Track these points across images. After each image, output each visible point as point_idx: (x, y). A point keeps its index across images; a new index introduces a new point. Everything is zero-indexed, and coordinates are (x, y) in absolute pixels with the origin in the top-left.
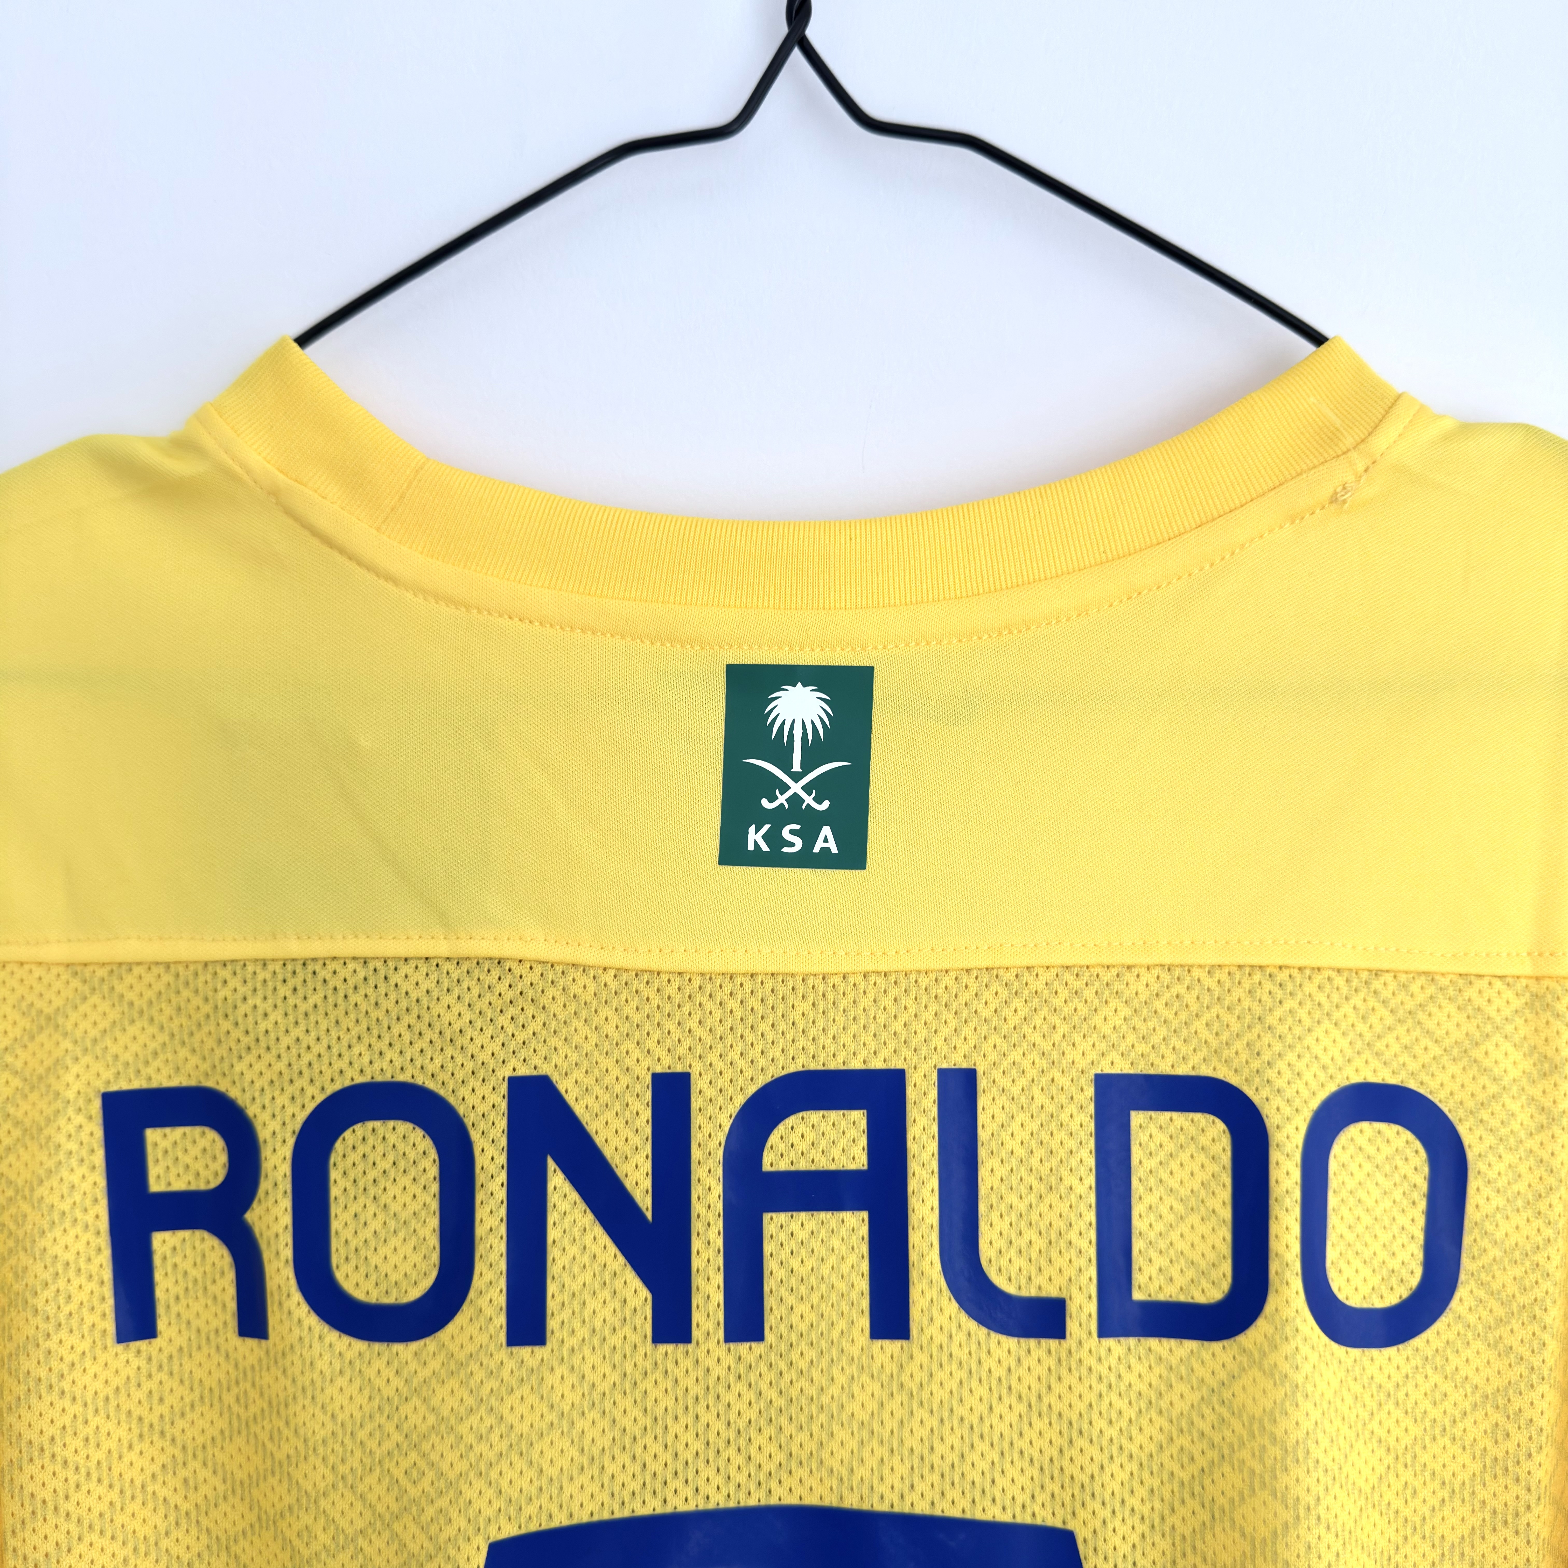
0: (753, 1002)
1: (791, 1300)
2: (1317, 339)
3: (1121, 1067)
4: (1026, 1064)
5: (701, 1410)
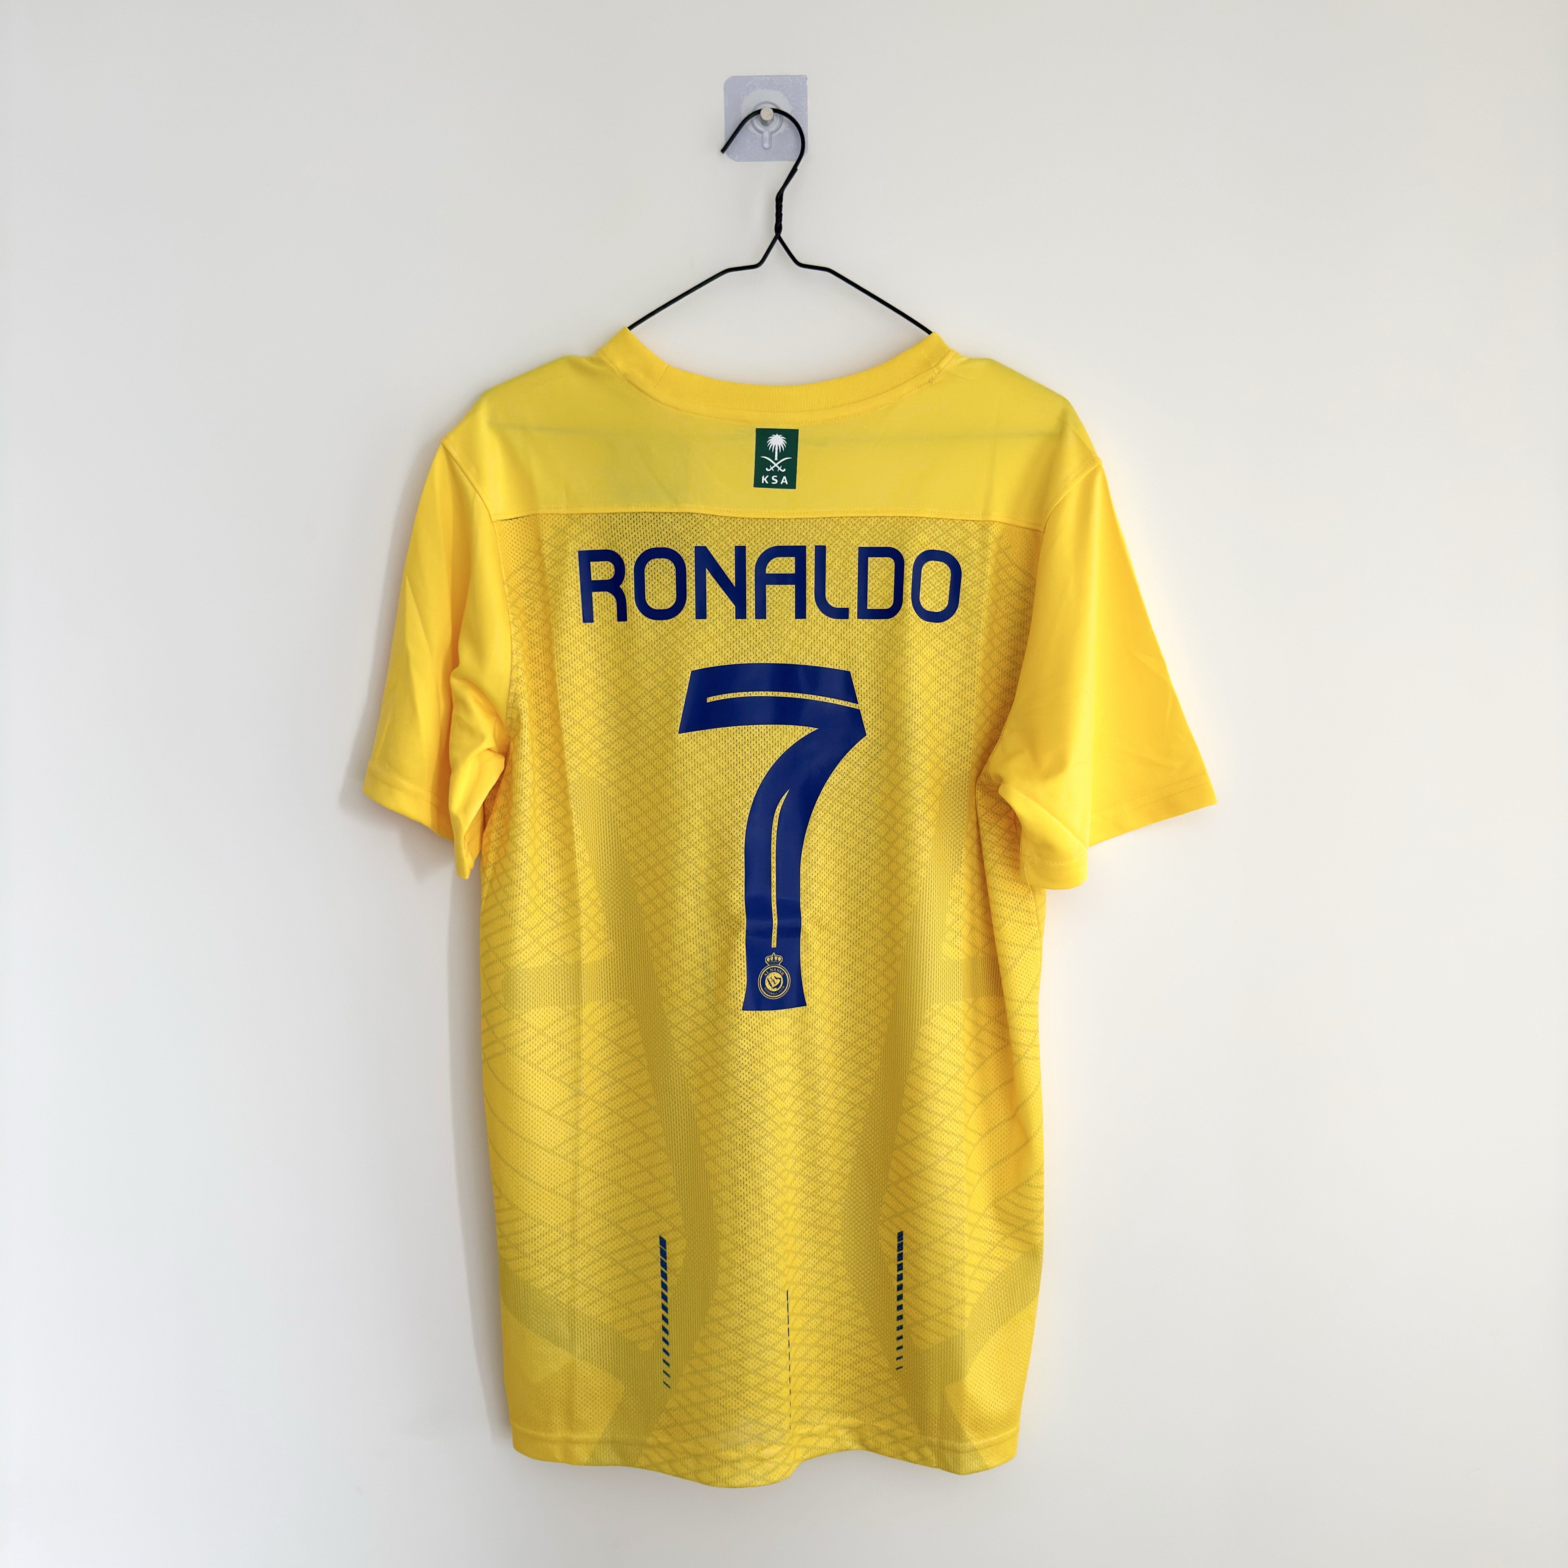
0: (764, 527)
1: (774, 608)
2: (929, 332)
3: (866, 545)
4: (840, 544)
5: (749, 637)
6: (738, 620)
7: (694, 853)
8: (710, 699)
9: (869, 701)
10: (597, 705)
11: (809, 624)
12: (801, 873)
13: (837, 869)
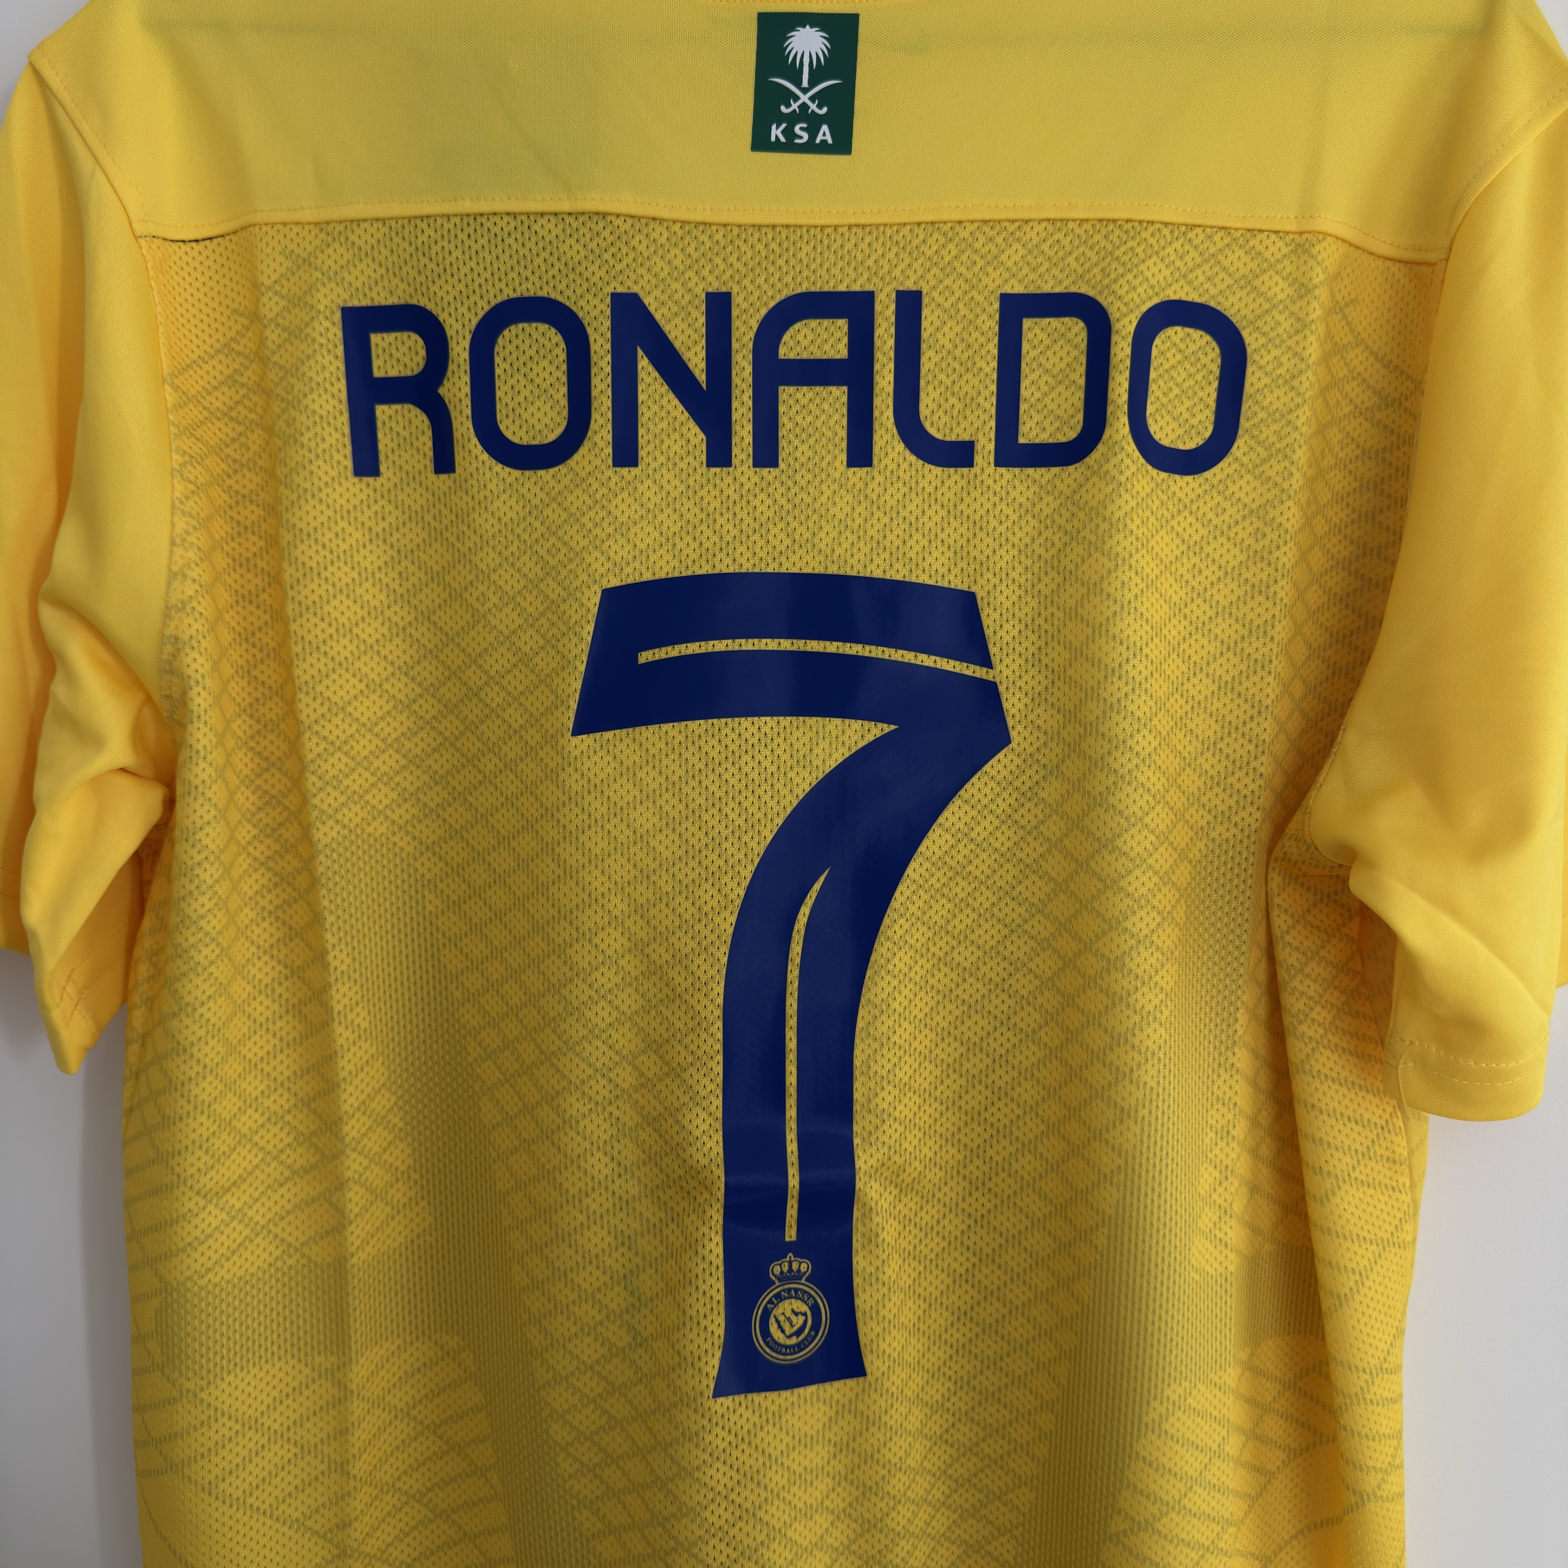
0: (774, 246)
1: (796, 442)
3: (1019, 289)
4: (955, 287)
5: (737, 510)
6: (713, 470)
7: (605, 1014)
8: (646, 657)
9: (1019, 661)
10: (390, 669)
11: (879, 478)
12: (857, 1062)
13: (938, 1051)
